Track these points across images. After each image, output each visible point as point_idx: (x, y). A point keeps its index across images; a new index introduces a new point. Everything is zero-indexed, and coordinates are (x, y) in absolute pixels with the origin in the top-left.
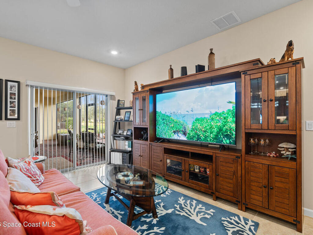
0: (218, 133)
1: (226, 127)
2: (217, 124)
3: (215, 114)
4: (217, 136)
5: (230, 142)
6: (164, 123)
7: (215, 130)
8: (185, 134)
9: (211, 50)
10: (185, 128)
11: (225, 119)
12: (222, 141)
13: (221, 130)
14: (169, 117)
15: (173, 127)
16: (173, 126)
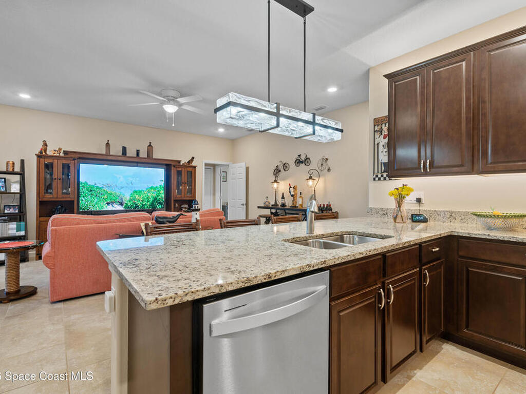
0: (153, 201)
1: (159, 197)
2: (152, 195)
3: (151, 188)
4: (152, 203)
5: (162, 207)
6: (92, 194)
7: (151, 200)
8: (121, 204)
9: (150, 143)
10: (122, 199)
11: (158, 191)
12: (156, 207)
13: (155, 199)
14: (100, 188)
15: (107, 198)
16: (105, 197)
